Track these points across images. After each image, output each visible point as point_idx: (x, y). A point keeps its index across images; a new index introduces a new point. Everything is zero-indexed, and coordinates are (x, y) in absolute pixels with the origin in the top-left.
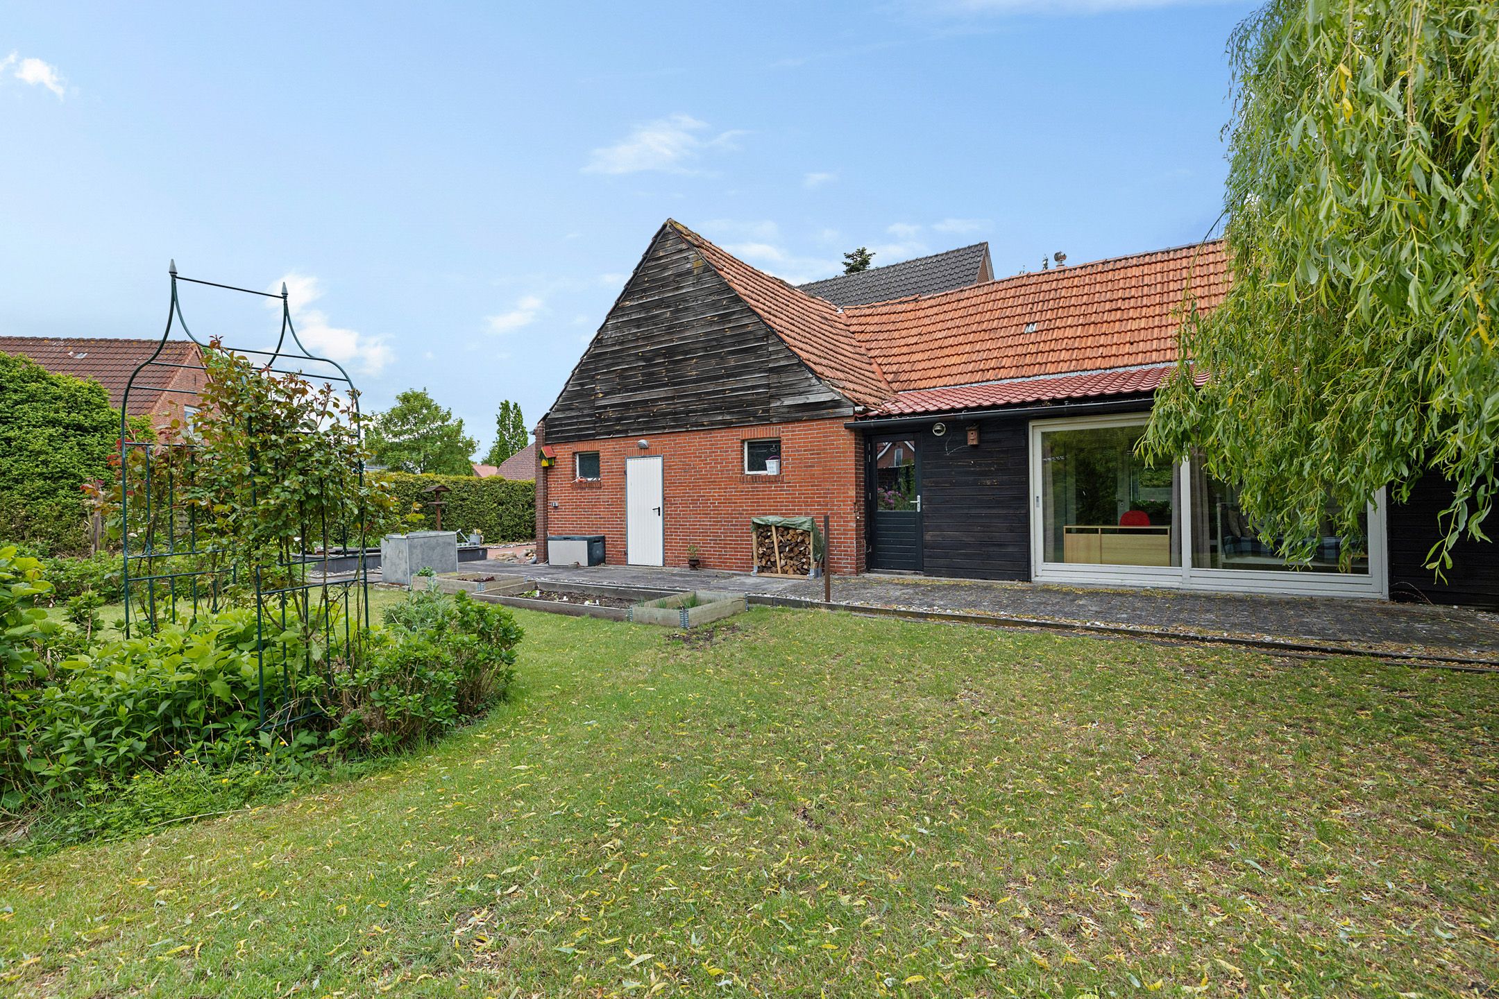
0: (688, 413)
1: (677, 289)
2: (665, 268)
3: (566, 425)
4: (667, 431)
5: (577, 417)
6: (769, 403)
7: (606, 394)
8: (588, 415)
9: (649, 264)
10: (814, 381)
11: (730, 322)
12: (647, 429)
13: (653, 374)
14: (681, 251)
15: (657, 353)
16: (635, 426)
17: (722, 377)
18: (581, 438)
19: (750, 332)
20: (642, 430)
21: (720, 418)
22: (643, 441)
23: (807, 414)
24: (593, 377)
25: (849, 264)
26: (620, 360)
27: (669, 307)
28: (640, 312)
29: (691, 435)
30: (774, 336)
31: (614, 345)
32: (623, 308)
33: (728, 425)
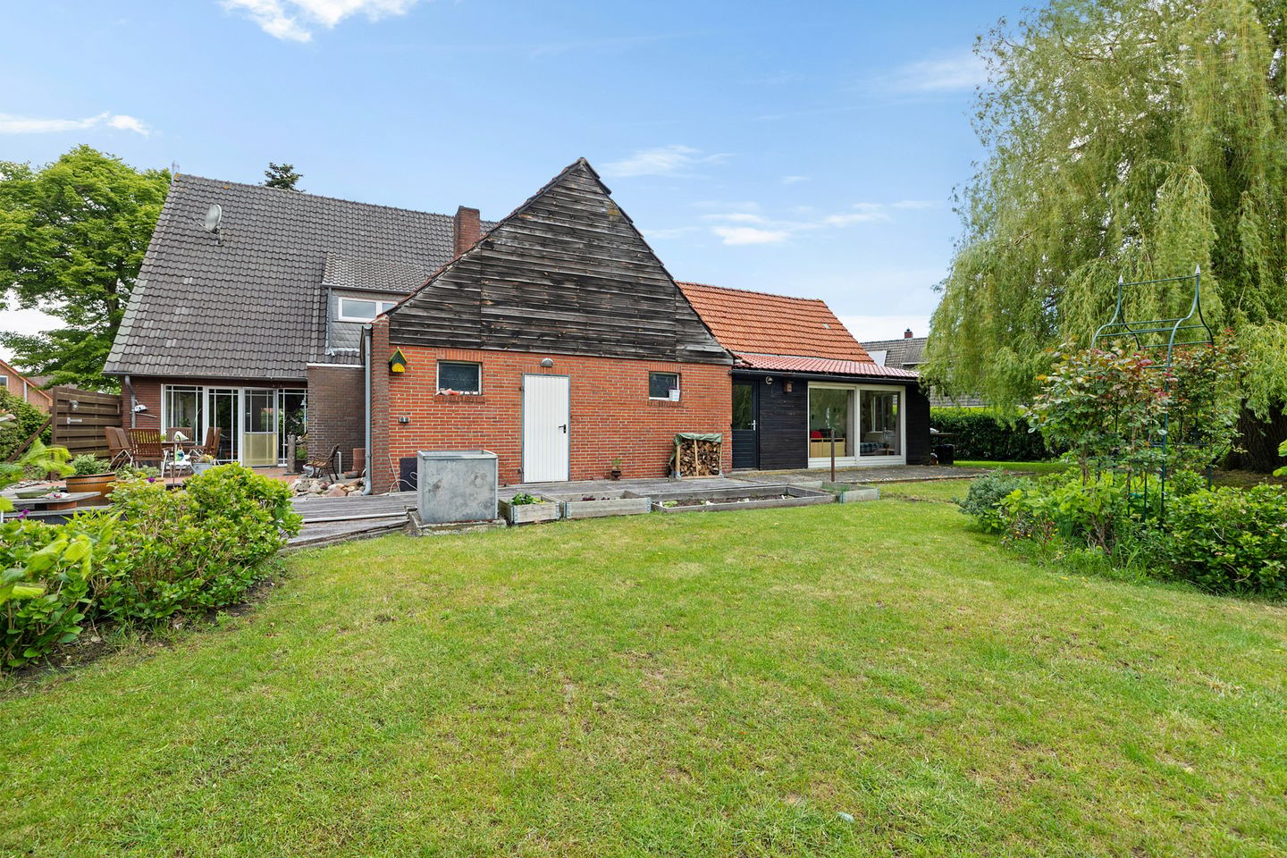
0: (601, 341)
1: (591, 226)
2: (577, 201)
3: (429, 326)
4: (578, 354)
5: (450, 320)
6: (675, 346)
7: (497, 303)
8: (468, 321)
9: (559, 190)
10: (708, 336)
11: (643, 272)
12: (555, 349)
13: (562, 296)
14: (595, 193)
15: (568, 278)
16: (539, 343)
17: (635, 316)
18: (454, 345)
19: (661, 287)
20: (548, 348)
21: (633, 350)
22: (546, 360)
23: (705, 359)
24: (478, 280)
25: (273, 177)
26: (517, 272)
27: (583, 240)
28: (546, 232)
29: (602, 361)
30: (679, 296)
31: (512, 254)
32: (523, 221)
33: (640, 358)
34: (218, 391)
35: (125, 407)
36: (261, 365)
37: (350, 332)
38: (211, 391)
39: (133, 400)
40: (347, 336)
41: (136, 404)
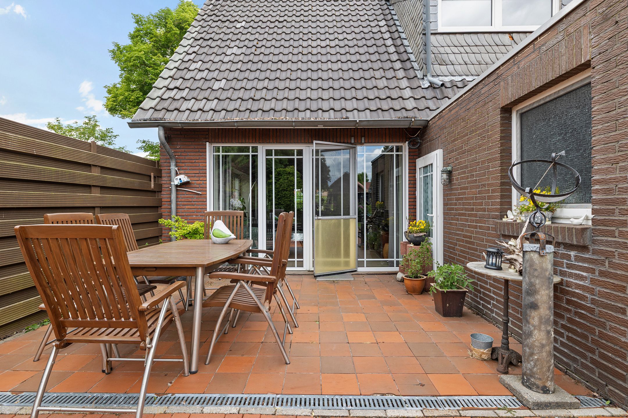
34: (278, 152)
35: (164, 180)
36: (337, 105)
37: (455, 50)
38: (269, 153)
39: (173, 168)
40: (452, 57)
41: (177, 174)
